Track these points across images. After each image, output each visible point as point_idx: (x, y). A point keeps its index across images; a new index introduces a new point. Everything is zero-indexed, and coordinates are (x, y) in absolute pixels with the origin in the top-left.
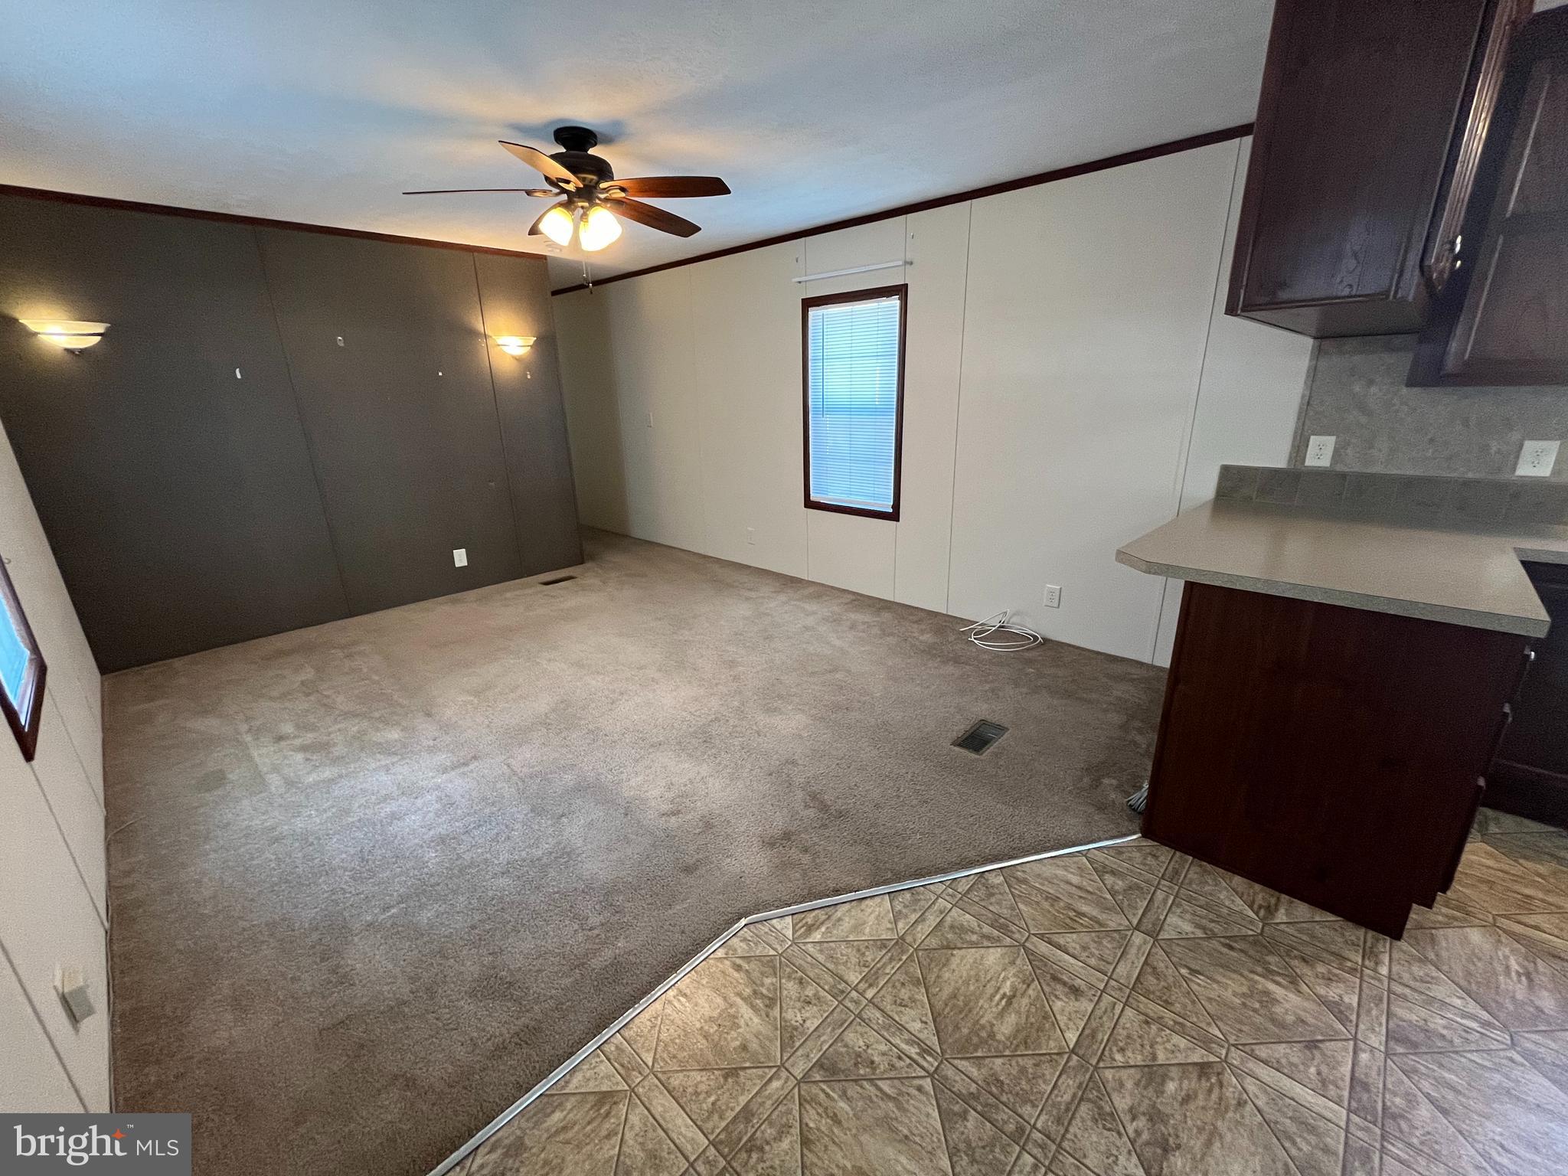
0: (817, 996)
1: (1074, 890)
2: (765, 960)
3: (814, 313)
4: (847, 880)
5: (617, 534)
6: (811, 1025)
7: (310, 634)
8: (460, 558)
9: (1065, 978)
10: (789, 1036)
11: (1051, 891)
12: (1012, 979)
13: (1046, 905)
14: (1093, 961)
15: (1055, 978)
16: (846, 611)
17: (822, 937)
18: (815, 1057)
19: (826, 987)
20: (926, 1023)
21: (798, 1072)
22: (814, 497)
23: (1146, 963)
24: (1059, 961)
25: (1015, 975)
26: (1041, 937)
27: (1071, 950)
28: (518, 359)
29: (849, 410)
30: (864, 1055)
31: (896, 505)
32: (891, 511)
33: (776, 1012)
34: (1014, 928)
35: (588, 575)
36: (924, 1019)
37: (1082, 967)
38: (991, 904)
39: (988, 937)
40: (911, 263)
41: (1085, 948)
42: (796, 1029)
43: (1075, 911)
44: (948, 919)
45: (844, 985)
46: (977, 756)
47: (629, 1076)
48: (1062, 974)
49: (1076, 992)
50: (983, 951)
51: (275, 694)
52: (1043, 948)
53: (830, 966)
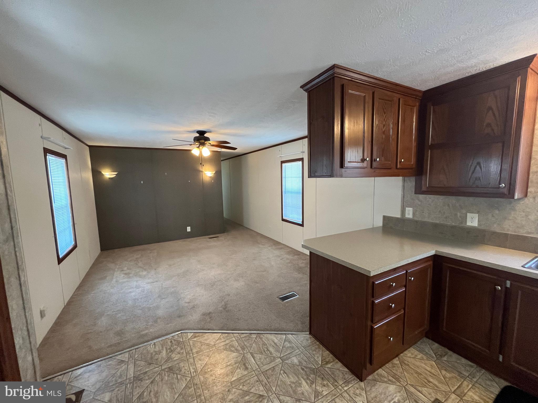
0: (182, 353)
1: (273, 344)
2: (178, 342)
3: (284, 165)
4: (214, 328)
5: (240, 225)
6: (175, 359)
7: (146, 246)
8: (189, 229)
9: (247, 365)
10: (169, 359)
11: (266, 342)
12: (233, 361)
13: (261, 346)
14: (258, 363)
15: (244, 364)
16: (285, 254)
17: (196, 340)
18: (170, 365)
19: (186, 351)
20: (202, 366)
21: (163, 368)
22: (284, 218)
23: (273, 367)
24: (250, 360)
25: (235, 361)
26: (251, 353)
27: (256, 358)
28: (211, 177)
29: (292, 192)
30: (181, 369)
31: (303, 222)
32: (302, 223)
33: (170, 354)
34: (246, 349)
35: (222, 237)
36: (202, 365)
37: (254, 364)
38: (246, 342)
39: (236, 350)
40: (304, 152)
41: (260, 359)
42: (171, 358)
43: (267, 349)
44: (231, 343)
45: (191, 352)
46: (281, 302)
47: (130, 358)
48: (247, 363)
49: (246, 368)
50: (232, 353)
51: (129, 260)
52: (249, 356)
53: (192, 347)
